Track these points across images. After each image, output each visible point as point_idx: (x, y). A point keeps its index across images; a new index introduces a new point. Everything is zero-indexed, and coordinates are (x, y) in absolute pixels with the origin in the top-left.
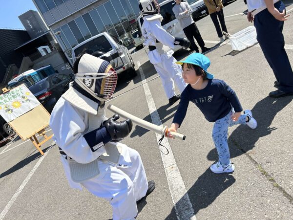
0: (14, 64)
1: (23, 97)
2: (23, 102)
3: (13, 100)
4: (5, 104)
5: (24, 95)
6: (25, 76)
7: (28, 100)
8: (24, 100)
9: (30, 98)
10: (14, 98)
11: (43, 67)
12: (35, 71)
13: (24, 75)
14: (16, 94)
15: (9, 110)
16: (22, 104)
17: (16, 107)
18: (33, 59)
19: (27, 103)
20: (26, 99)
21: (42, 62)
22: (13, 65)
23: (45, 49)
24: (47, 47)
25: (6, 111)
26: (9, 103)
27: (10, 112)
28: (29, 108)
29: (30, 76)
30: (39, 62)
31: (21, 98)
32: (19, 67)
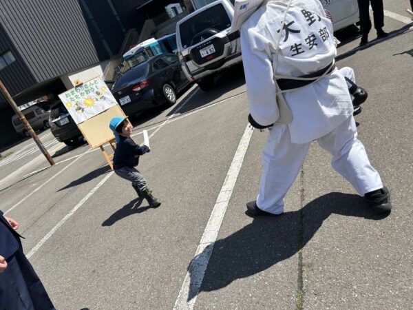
0: (135, 29)
1: (98, 93)
2: (97, 100)
3: (86, 95)
4: (76, 100)
5: (98, 91)
6: (143, 48)
7: (103, 97)
8: (98, 97)
9: (105, 95)
10: (87, 93)
11: (167, 34)
12: (156, 41)
13: (142, 46)
14: (89, 88)
15: (80, 109)
16: (96, 102)
17: (88, 105)
18: (157, 23)
19: (101, 101)
20: (101, 96)
21: (167, 28)
22: (133, 30)
23: (174, 8)
24: (177, 5)
25: (77, 110)
26: (81, 100)
27: (80, 111)
28: (103, 108)
29: (149, 48)
30: (163, 27)
31: (95, 95)
32: (139, 33)
